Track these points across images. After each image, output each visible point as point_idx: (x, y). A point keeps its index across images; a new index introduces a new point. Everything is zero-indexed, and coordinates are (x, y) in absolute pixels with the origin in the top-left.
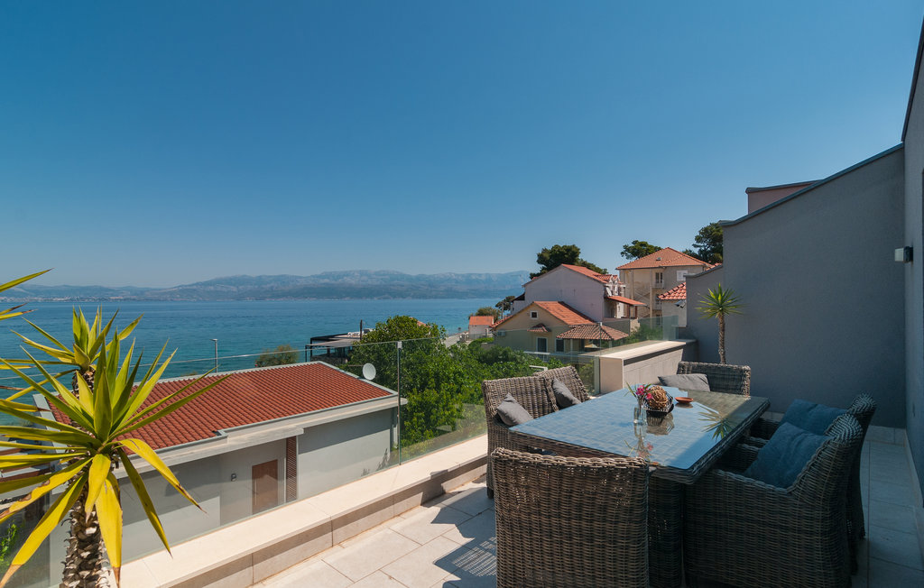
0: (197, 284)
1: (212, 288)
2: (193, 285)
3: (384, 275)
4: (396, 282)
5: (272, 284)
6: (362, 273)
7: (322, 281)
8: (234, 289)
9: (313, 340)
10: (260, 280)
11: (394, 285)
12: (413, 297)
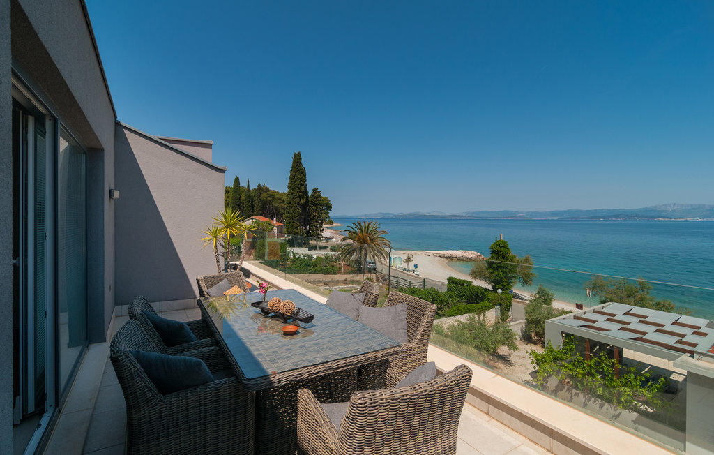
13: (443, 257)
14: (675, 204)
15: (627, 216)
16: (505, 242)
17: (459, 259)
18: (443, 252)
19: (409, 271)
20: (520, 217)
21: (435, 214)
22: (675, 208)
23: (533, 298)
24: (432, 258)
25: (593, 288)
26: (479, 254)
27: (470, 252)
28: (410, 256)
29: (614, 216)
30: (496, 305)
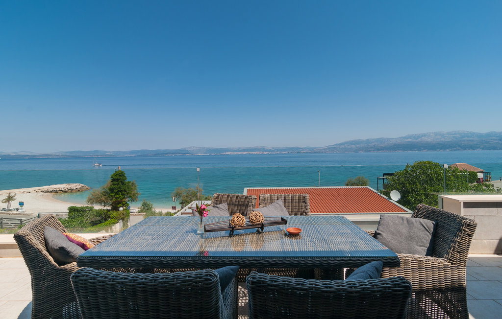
0: (336, 145)
1: (343, 146)
2: (335, 145)
3: (455, 134)
4: (466, 138)
5: (375, 143)
6: (436, 134)
7: (406, 140)
8: (354, 146)
9: (384, 175)
10: (368, 141)
11: (464, 141)
12: (483, 149)
13: (47, 192)
14: (193, 147)
15: (173, 153)
16: (123, 172)
17: (64, 192)
18: (45, 188)
19: (11, 210)
20: (108, 155)
21: (23, 154)
22: (194, 149)
23: (140, 210)
24: (33, 194)
25: (176, 196)
26: (83, 185)
27: (74, 185)
28: (12, 195)
29: (167, 153)
30: (119, 220)
